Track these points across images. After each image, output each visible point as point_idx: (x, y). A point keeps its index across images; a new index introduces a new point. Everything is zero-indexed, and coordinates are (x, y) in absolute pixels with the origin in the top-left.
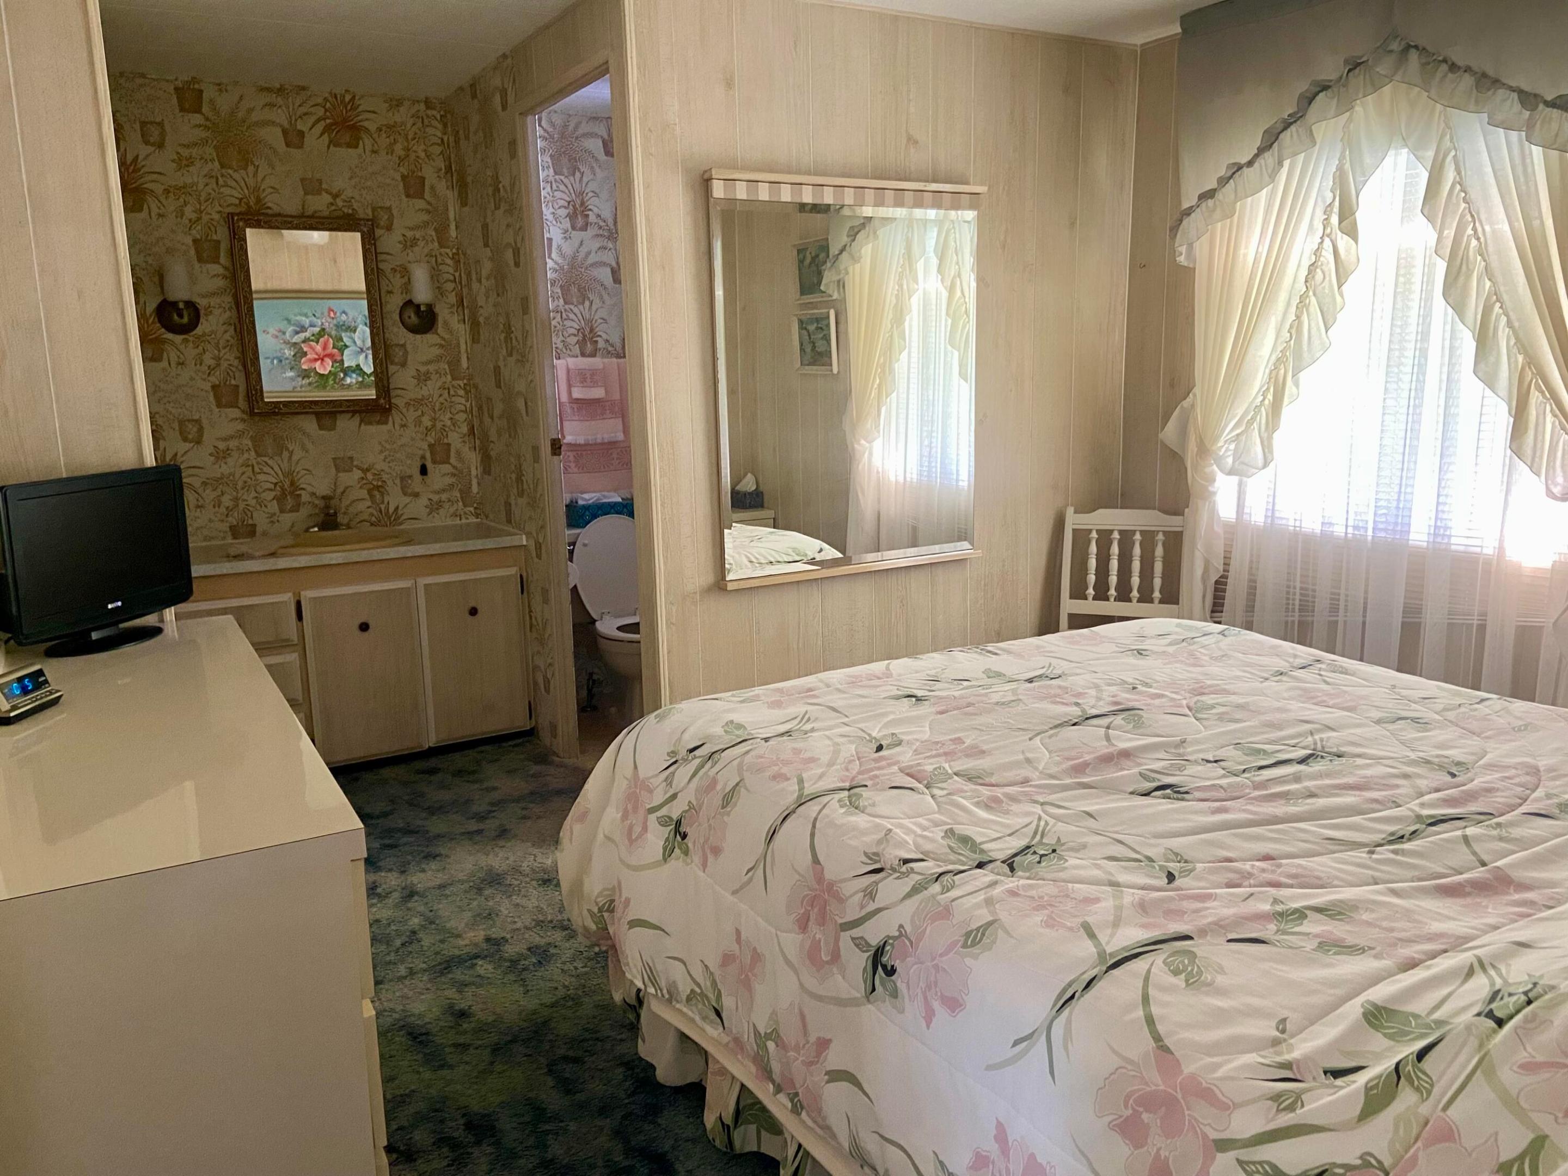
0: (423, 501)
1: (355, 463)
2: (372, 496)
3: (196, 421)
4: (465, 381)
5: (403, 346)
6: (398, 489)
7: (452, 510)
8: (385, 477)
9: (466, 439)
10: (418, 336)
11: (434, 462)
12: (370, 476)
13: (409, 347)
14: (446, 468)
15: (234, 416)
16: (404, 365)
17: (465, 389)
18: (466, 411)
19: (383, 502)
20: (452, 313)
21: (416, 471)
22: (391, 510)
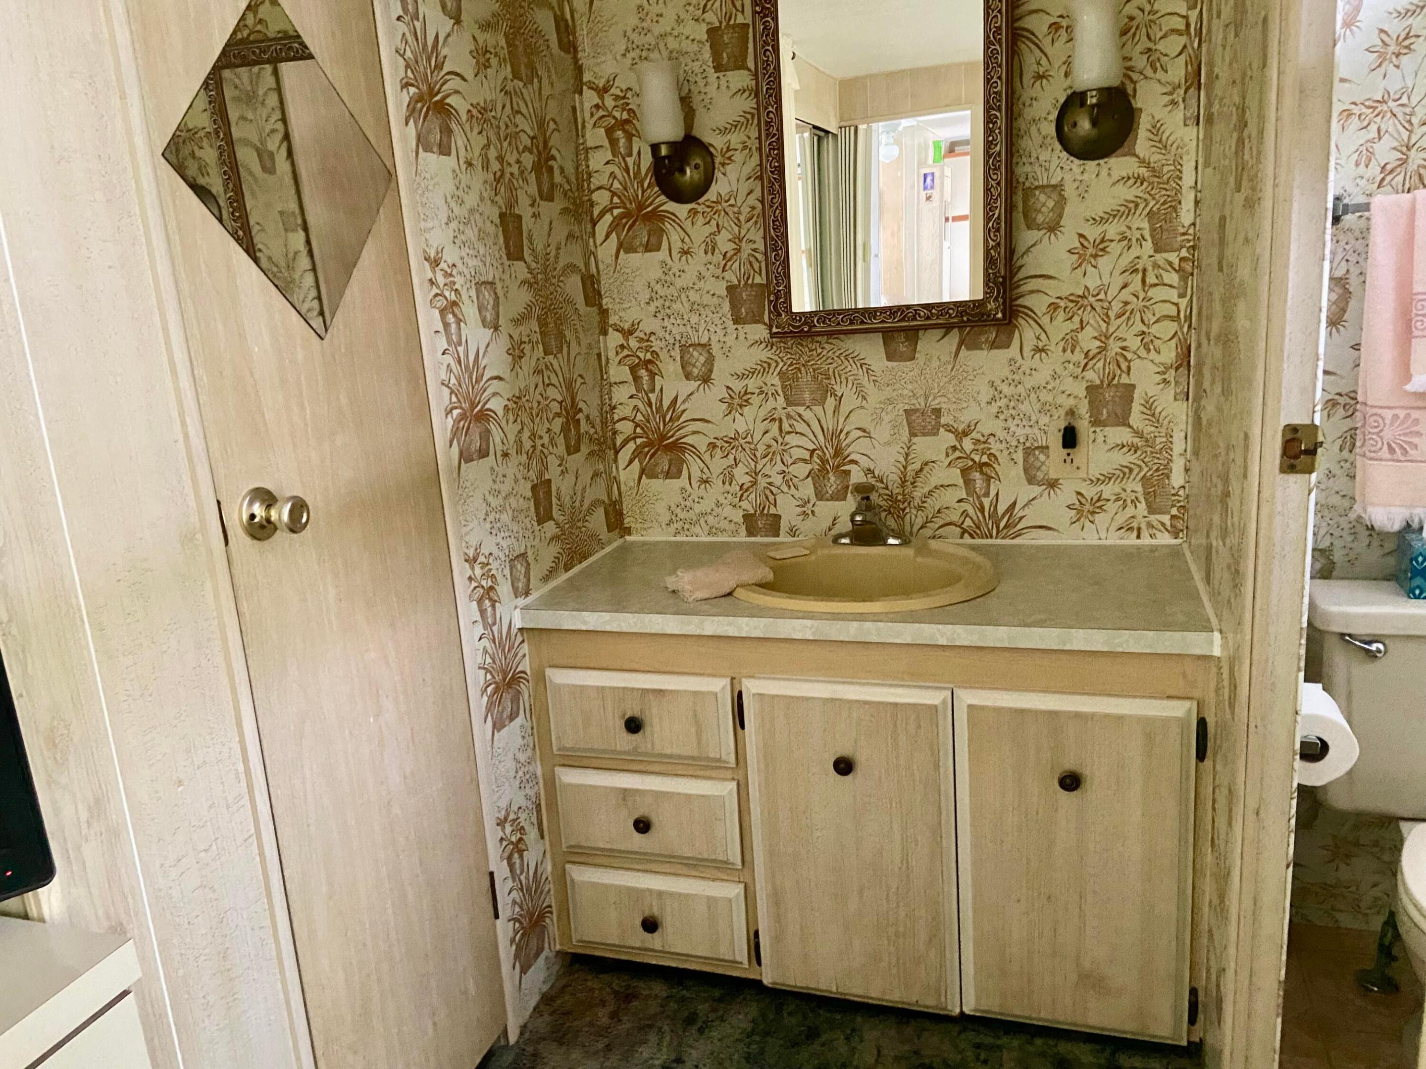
0: (1066, 494)
1: (943, 421)
2: (968, 483)
3: (703, 346)
4: (1184, 253)
5: (1058, 188)
6: (1018, 471)
7: (1120, 519)
8: (995, 447)
9: (1171, 375)
10: (1091, 165)
11: (1096, 422)
12: (967, 444)
13: (1070, 191)
14: (1118, 434)
15: (757, 338)
16: (1053, 228)
17: (1180, 271)
18: (1176, 318)
19: (987, 494)
20: (1174, 103)
21: (1055, 441)
22: (1001, 508)
